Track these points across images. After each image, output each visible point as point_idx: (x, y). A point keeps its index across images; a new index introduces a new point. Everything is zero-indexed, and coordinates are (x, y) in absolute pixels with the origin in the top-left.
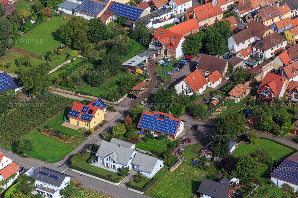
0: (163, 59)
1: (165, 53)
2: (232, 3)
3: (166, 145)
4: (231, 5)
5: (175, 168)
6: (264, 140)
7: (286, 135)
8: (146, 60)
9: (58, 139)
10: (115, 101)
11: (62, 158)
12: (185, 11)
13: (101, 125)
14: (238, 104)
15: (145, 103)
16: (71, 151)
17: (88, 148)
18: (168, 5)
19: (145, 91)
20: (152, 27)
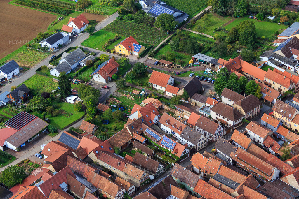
16: (92, 48)
19: (167, 68)
20: (266, 62)
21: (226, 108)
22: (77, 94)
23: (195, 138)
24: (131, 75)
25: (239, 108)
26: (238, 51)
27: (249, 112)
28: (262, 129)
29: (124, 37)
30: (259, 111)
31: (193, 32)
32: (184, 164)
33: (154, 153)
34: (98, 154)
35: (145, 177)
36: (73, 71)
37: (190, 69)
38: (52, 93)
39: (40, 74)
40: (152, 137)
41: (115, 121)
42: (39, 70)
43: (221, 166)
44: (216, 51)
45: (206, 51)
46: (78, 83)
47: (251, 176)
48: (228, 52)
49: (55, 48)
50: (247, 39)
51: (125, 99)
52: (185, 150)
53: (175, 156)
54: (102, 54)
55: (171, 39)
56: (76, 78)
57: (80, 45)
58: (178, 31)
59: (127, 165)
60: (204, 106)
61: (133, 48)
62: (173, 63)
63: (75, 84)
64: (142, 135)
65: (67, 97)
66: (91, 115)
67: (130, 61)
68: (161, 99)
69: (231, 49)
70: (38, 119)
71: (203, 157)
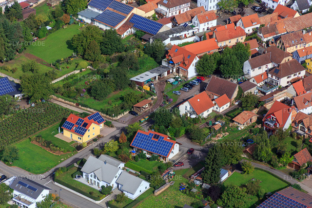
0: (174, 78)
1: (178, 71)
2: (258, 26)
3: (157, 166)
4: (257, 28)
5: (161, 191)
6: (260, 171)
7: (283, 168)
8: (155, 77)
9: (48, 150)
10: (114, 117)
11: (47, 171)
12: (208, 29)
13: (95, 140)
14: (242, 131)
15: (146, 121)
16: (58, 164)
17: (76, 162)
18: (191, 22)
61: (94, 122)
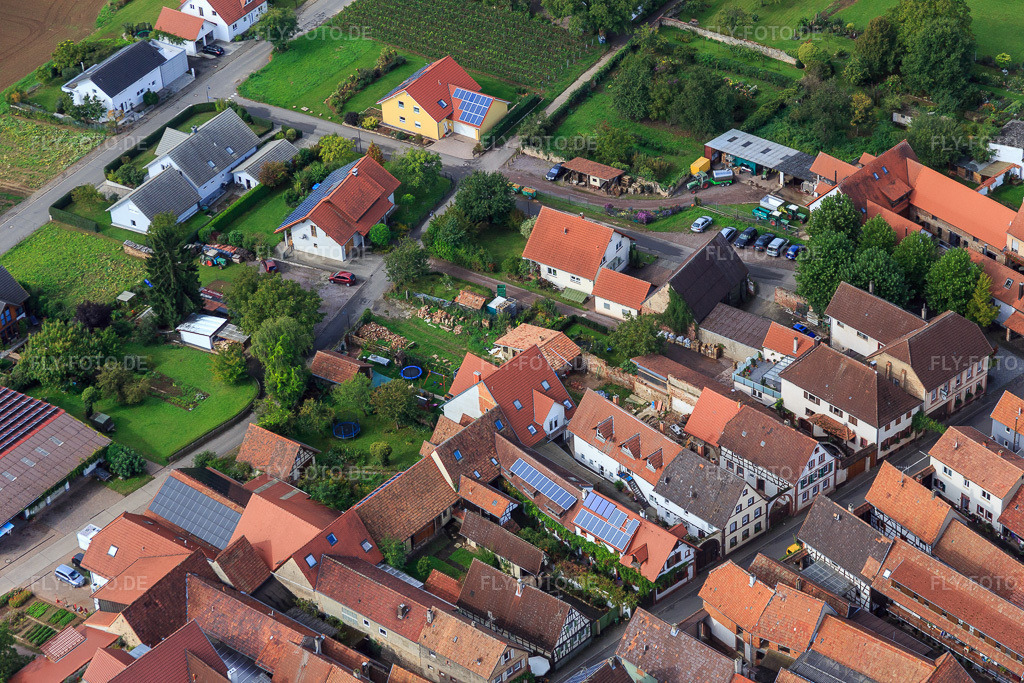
16: (284, 108)
19: (597, 193)
20: (1015, 166)
21: (846, 371)
22: (226, 309)
23: (720, 500)
24: (447, 224)
25: (903, 369)
26: (897, 117)
27: (942, 387)
28: (994, 459)
29: (416, 58)
30: (984, 378)
31: (709, 35)
32: (672, 608)
33: (546, 563)
34: (316, 567)
35: (510, 664)
36: (206, 208)
37: (696, 200)
38: (118, 305)
39: (70, 221)
40: (537, 493)
41: (385, 423)
42: (65, 204)
43: (825, 617)
44: (803, 121)
45: (765, 119)
46: (229, 262)
47: (949, 662)
48: (856, 122)
49: (129, 108)
50: (933, 67)
51: (426, 329)
52: (677, 551)
53: (636, 577)
54: (327, 132)
55: (614, 65)
56: (219, 237)
57: (234, 97)
58: (646, 30)
59: (434, 615)
60: (753, 361)
61: (457, 107)
62: (625, 174)
63: (214, 265)
64: (497, 484)
65: (182, 322)
66: (284, 400)
67: (444, 162)
68: (576, 330)
69: (867, 110)
70: (64, 418)
71: (752, 579)
